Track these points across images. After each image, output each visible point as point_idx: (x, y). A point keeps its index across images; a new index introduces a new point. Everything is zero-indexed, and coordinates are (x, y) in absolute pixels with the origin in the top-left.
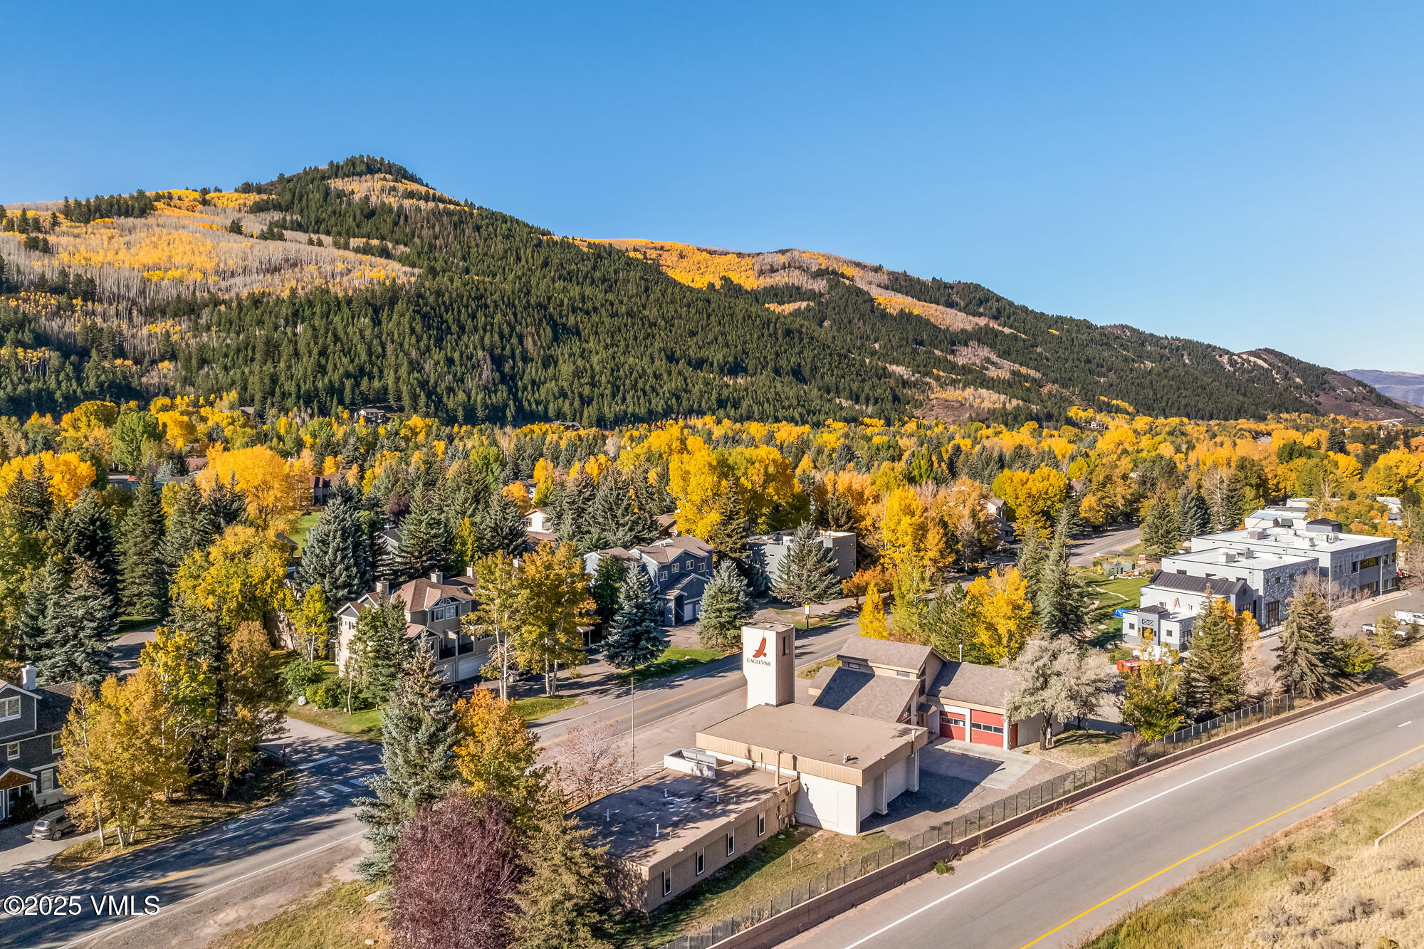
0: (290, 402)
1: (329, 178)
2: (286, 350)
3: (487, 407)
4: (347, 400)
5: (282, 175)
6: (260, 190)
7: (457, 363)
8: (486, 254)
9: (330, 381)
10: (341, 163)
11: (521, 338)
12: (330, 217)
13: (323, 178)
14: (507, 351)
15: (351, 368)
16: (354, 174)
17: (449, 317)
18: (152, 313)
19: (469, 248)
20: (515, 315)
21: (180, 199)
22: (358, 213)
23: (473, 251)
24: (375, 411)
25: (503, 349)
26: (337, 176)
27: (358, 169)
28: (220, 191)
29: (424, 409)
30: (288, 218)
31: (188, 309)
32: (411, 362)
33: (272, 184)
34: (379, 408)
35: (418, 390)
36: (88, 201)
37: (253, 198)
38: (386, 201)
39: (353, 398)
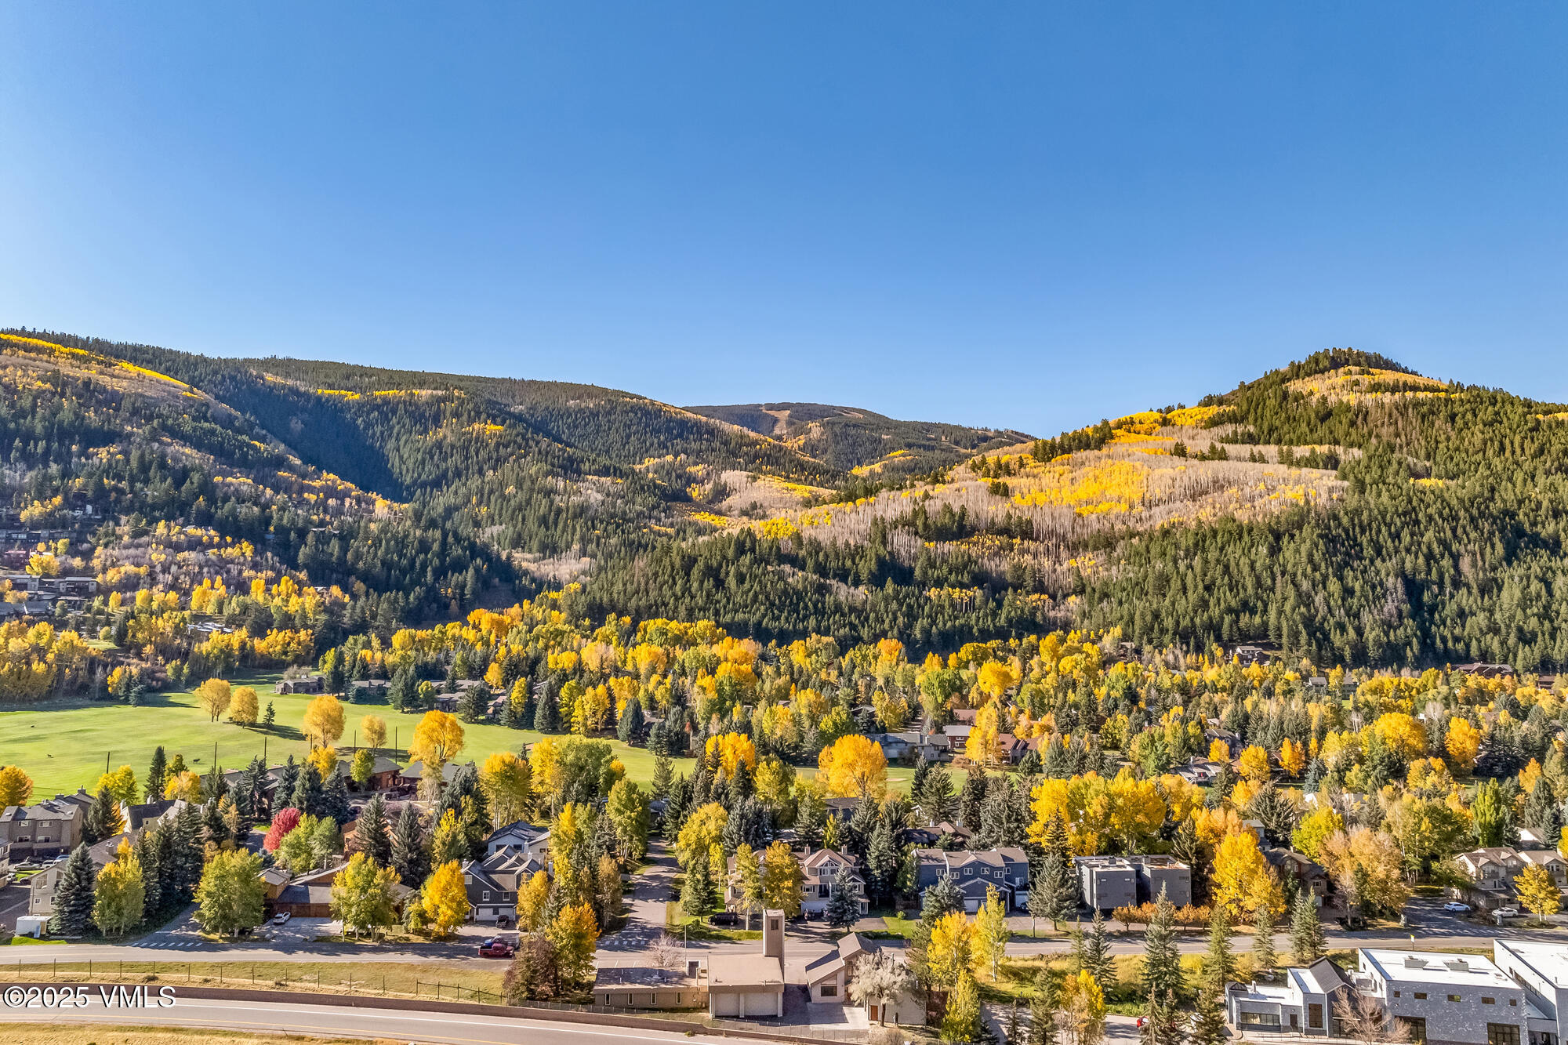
0: (1167, 638)
1: (1289, 380)
2: (1176, 584)
3: (1380, 645)
4: (1225, 637)
5: (1243, 383)
6: (1221, 401)
7: (1358, 594)
8: (1457, 449)
9: (1210, 618)
10: (1303, 362)
11: (1456, 558)
12: (1283, 423)
13: (1283, 381)
14: (1434, 576)
15: (1233, 604)
16: (1316, 372)
17: (1364, 540)
18: (1075, 548)
19: (1437, 442)
20: (1454, 531)
21: (1141, 423)
22: (1313, 416)
23: (1441, 446)
24: (1252, 648)
25: (1429, 572)
26: (1298, 377)
27: (1321, 366)
28: (1183, 407)
29: (1306, 647)
30: (1239, 431)
31: (1106, 543)
32: (1299, 594)
33: (1234, 393)
34: (1256, 645)
35: (1301, 626)
36: (1053, 439)
37: (1214, 410)
38: (1345, 400)
39: (1231, 635)
